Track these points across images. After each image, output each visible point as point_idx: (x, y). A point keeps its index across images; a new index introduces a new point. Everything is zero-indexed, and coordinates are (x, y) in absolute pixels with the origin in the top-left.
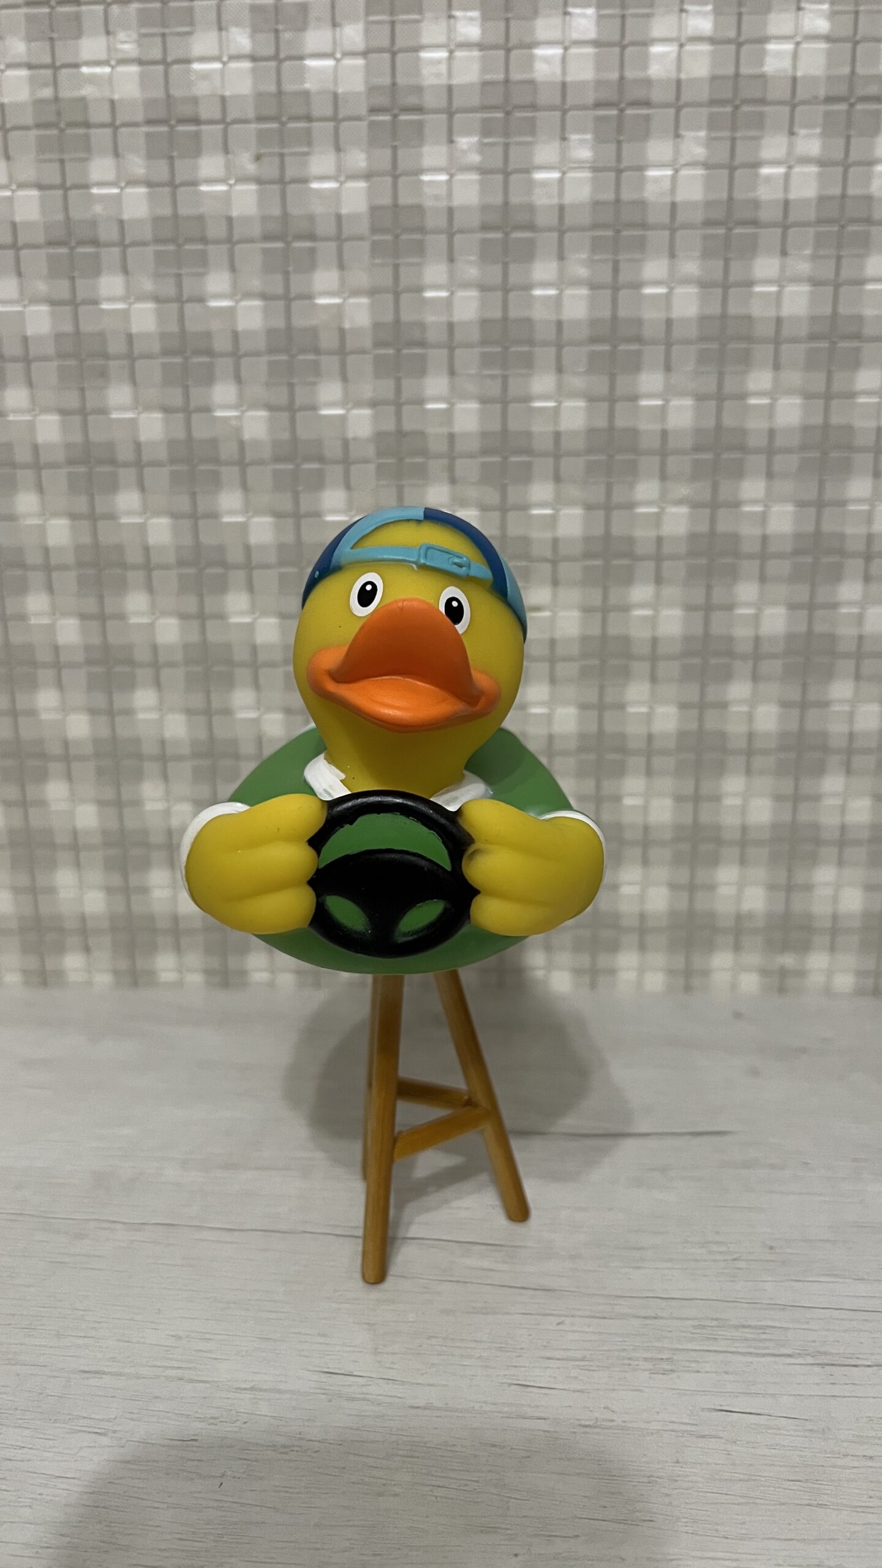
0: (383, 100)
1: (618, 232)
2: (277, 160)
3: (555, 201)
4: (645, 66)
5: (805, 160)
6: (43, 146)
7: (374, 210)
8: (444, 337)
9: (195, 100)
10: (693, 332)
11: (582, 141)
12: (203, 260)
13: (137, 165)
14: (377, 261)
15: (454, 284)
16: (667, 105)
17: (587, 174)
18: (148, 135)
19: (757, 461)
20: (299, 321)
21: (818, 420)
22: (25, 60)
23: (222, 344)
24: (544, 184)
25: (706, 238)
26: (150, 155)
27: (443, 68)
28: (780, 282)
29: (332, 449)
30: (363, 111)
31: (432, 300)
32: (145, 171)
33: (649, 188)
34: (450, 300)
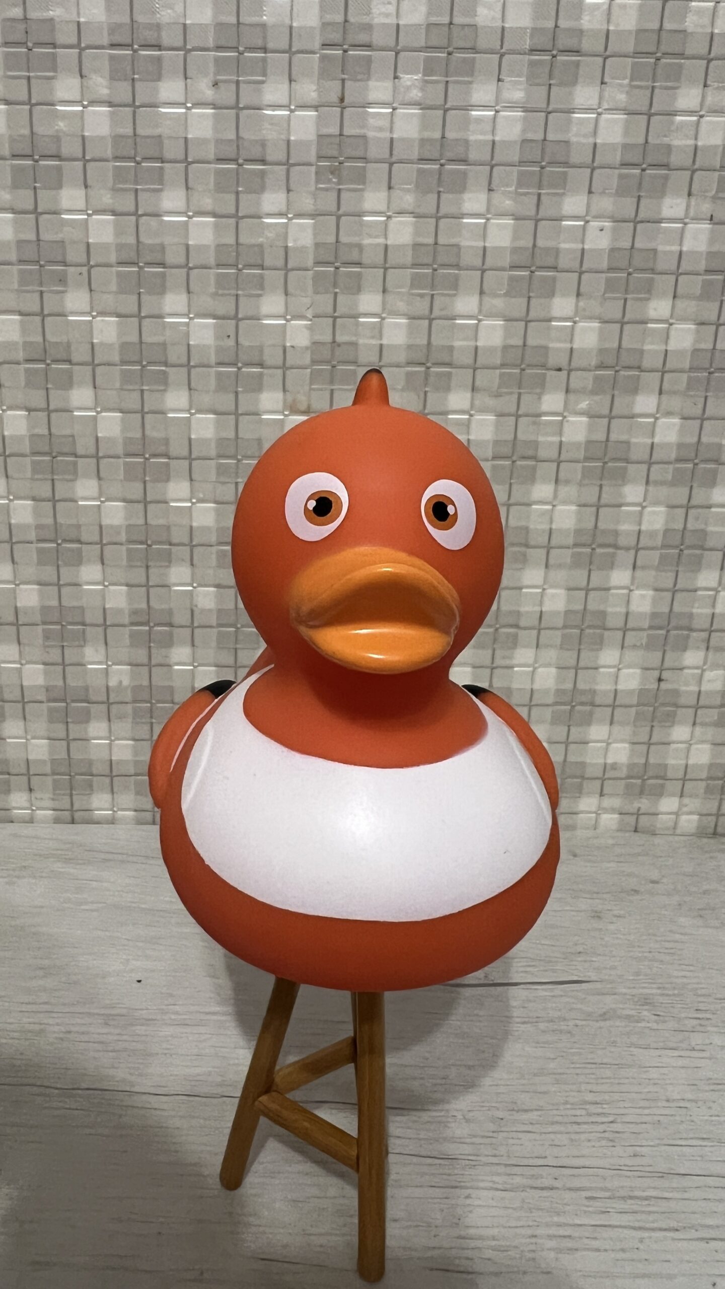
1: (542, 168)
2: (233, 87)
3: (489, 137)
8: (380, 259)
9: (158, 27)
10: (604, 262)
11: (516, 83)
12: (160, 177)
13: (100, 85)
15: (391, 210)
16: (595, 54)
17: (519, 114)
18: (112, 58)
19: (651, 380)
20: (248, 238)
21: (708, 345)
23: (174, 256)
24: (479, 120)
25: (621, 177)
26: (114, 77)
28: (684, 220)
29: (272, 355)
30: (316, 45)
31: (371, 224)
32: (106, 91)
33: (574, 129)
34: (386, 224)
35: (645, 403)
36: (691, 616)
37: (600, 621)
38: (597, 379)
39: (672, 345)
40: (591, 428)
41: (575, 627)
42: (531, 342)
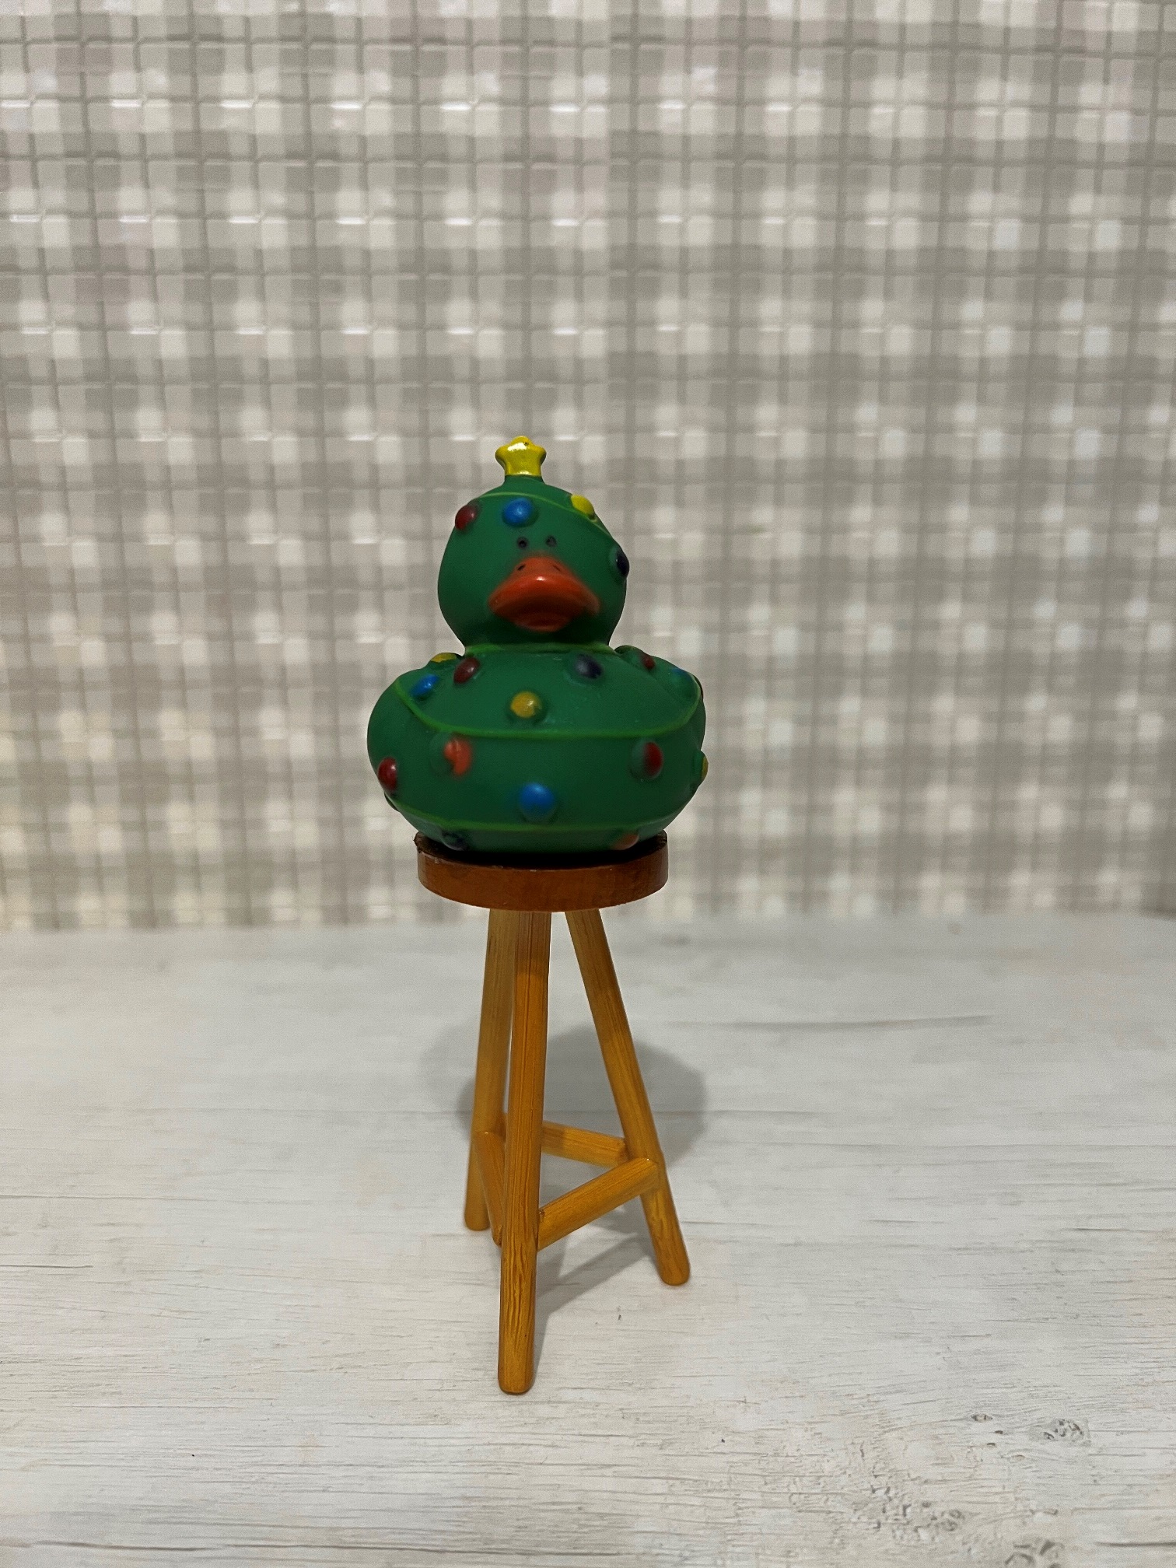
0: (625, 30)
1: (844, 165)
3: (786, 132)
4: (872, 10)
5: (1016, 104)
6: (286, 60)
7: (614, 134)
8: (677, 261)
9: (442, 21)
10: (912, 262)
11: (811, 77)
12: (443, 179)
13: (381, 81)
15: (687, 212)
16: (892, 48)
17: (815, 109)
18: (394, 54)
19: (970, 388)
20: (536, 242)
21: (1025, 349)
23: (460, 262)
24: (776, 116)
25: (925, 173)
26: (395, 73)
28: (992, 217)
29: (566, 370)
30: (605, 36)
31: (666, 225)
32: (388, 87)
33: (873, 123)
34: (684, 225)
35: (965, 414)
38: (912, 389)
39: (989, 352)
40: (908, 442)
42: (840, 348)
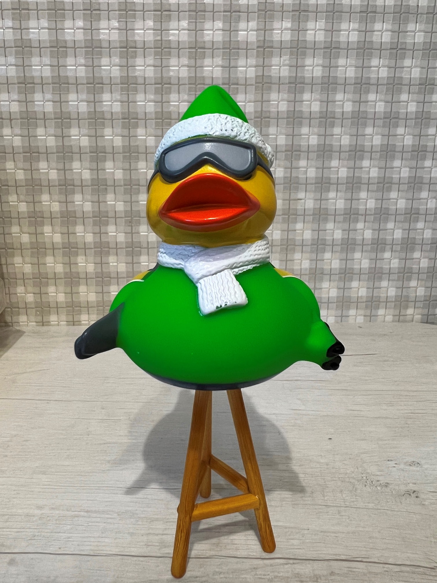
0: (261, 44)
2: (228, 60)
4: (339, 37)
5: (383, 66)
6: (156, 54)
7: (257, 77)
9: (204, 42)
10: (350, 116)
13: (185, 61)
14: (257, 92)
15: (279, 100)
16: (345, 49)
17: (320, 68)
18: (189, 52)
19: (367, 155)
21: (386, 143)
22: (153, 27)
24: (308, 70)
27: (279, 35)
28: (375, 101)
30: (255, 47)
31: (273, 104)
32: (187, 62)
33: (339, 72)
34: (278, 104)
35: (366, 163)
36: (385, 239)
37: (354, 243)
38: (349, 155)
39: (374, 143)
40: (348, 172)
41: (346, 244)
42: (327, 143)
